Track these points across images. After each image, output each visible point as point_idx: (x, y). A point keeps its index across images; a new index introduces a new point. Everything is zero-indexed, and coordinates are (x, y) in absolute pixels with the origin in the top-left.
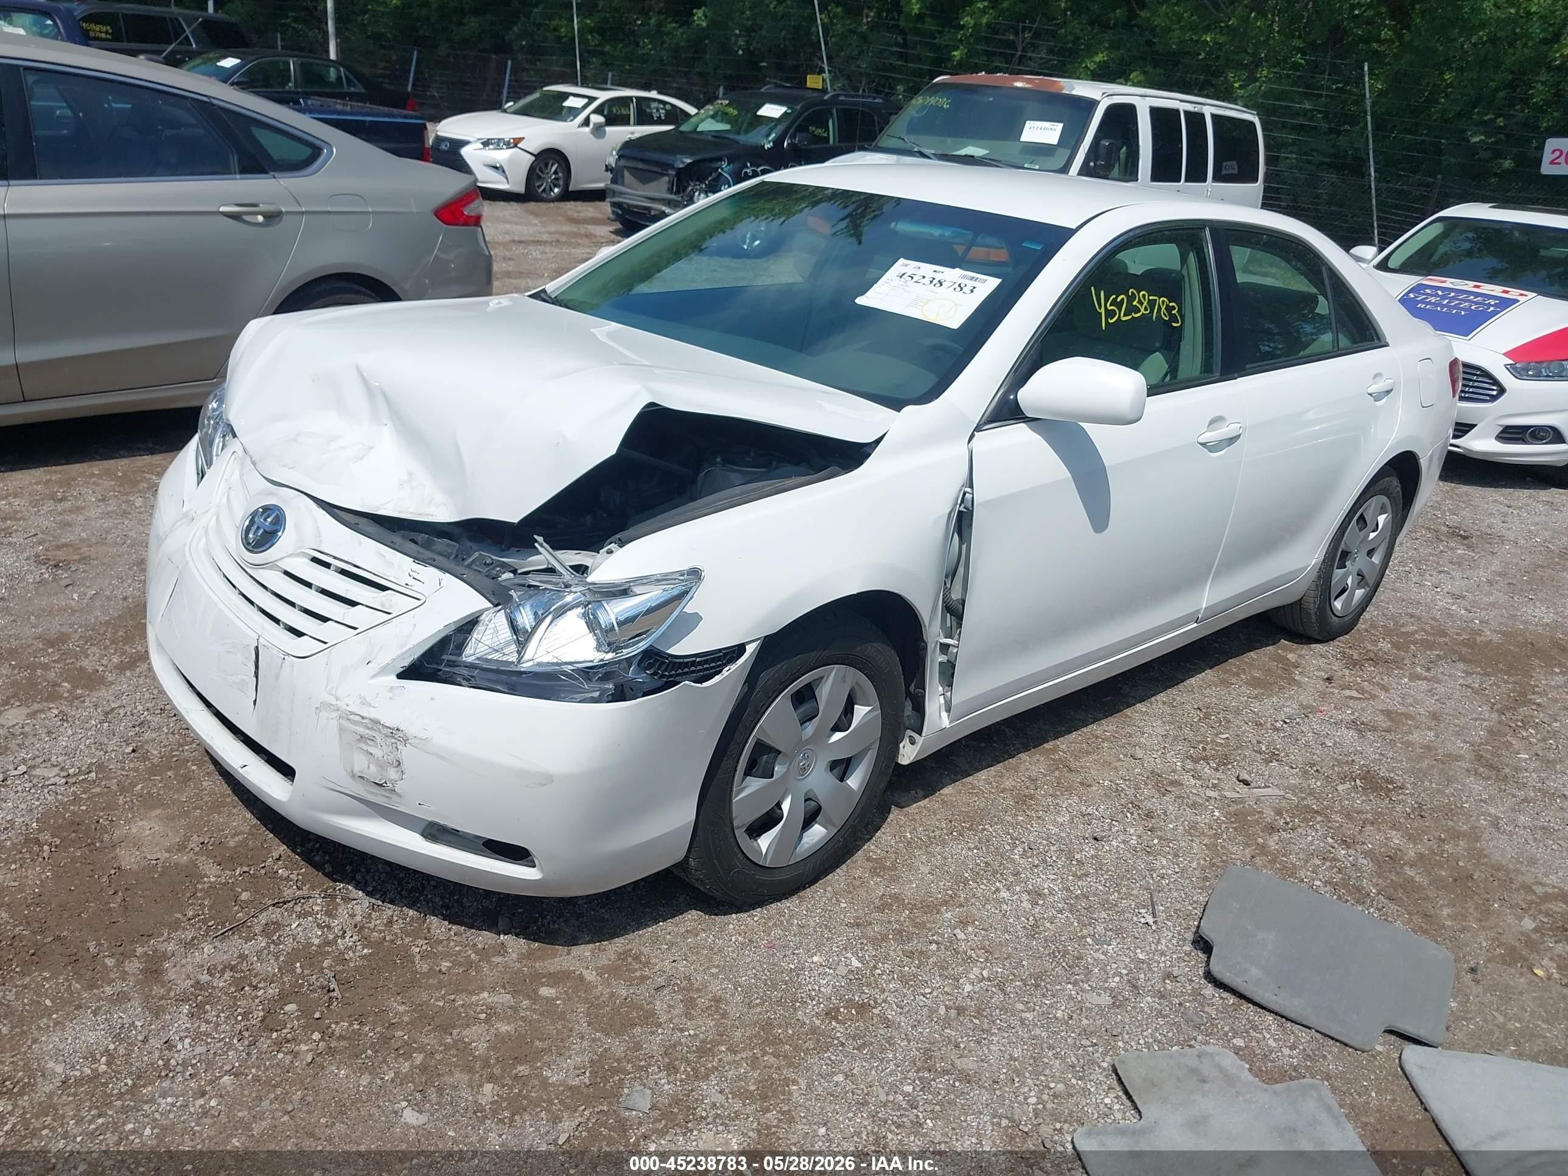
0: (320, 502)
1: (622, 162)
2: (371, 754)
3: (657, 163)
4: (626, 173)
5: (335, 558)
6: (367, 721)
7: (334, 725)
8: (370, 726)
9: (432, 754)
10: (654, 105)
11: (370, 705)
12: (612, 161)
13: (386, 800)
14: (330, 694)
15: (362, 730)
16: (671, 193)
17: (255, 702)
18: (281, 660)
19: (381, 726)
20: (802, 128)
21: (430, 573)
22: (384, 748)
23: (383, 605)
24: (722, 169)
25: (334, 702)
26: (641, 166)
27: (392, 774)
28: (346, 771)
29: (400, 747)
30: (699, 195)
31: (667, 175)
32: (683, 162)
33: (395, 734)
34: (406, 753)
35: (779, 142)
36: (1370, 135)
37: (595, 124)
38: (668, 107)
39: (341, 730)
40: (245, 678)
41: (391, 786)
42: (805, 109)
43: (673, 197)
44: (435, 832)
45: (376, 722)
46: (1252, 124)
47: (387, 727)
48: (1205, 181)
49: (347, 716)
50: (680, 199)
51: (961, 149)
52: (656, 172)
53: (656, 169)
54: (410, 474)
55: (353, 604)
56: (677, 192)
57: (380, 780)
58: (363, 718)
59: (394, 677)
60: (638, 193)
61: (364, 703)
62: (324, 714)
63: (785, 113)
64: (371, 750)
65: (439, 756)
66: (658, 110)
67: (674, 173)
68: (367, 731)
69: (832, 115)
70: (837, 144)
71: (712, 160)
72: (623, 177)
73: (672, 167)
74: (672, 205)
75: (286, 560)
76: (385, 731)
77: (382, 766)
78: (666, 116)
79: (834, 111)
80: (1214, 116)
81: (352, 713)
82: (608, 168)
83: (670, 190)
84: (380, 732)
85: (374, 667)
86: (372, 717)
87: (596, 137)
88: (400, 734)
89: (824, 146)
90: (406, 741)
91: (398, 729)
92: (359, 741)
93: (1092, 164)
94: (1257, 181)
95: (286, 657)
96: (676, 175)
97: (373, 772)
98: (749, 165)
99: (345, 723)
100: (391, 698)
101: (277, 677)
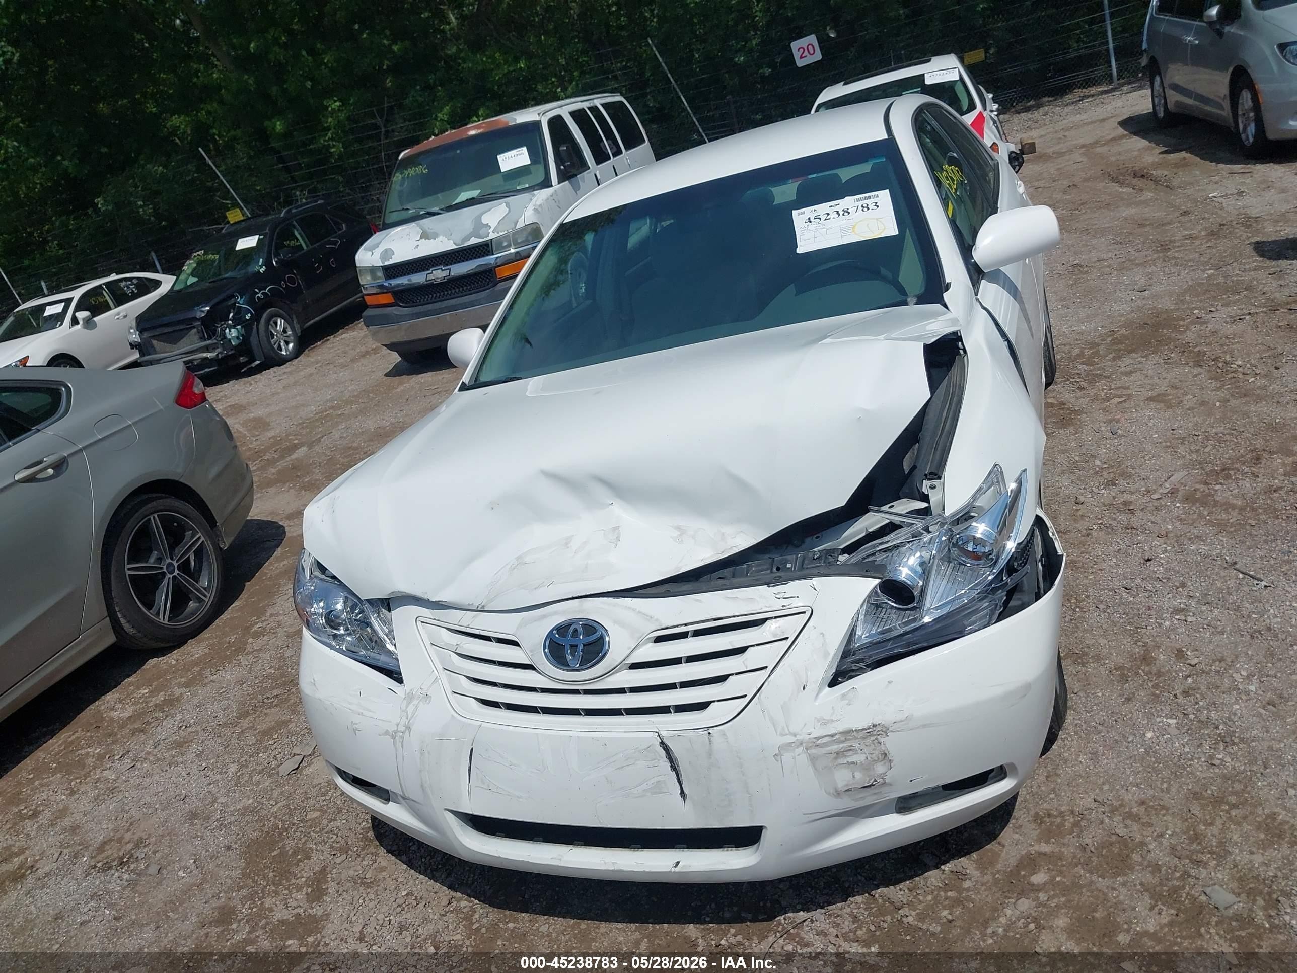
0: (611, 594)
1: (146, 335)
2: (853, 763)
3: (180, 322)
4: (155, 342)
5: (686, 625)
6: (837, 737)
7: (803, 759)
8: (843, 739)
9: (918, 728)
10: (123, 284)
11: (832, 721)
12: (135, 337)
13: (875, 797)
14: (782, 735)
15: (835, 748)
16: (205, 340)
17: (682, 793)
18: (707, 737)
19: (855, 733)
20: (280, 247)
21: (794, 587)
22: (865, 750)
23: (775, 635)
24: (239, 303)
25: (793, 739)
26: (166, 330)
27: (880, 768)
28: (829, 794)
29: (882, 740)
30: (230, 331)
31: (194, 327)
32: (203, 312)
33: (874, 732)
34: (890, 743)
35: (268, 264)
36: (675, 86)
37: (83, 319)
38: (135, 281)
39: (813, 760)
40: (661, 778)
41: (881, 780)
42: (273, 231)
43: (208, 342)
44: (905, 805)
45: (849, 732)
46: (622, 102)
47: (862, 730)
48: (622, 153)
49: (816, 743)
50: (215, 341)
51: (457, 197)
52: (184, 329)
53: (182, 327)
54: (678, 528)
55: (741, 650)
56: (210, 338)
57: (869, 782)
58: (832, 736)
59: (827, 689)
60: (175, 353)
61: (824, 723)
62: (787, 757)
63: (259, 239)
64: (850, 760)
65: (924, 726)
66: (128, 287)
67: (199, 323)
68: (841, 746)
69: (294, 227)
70: (311, 247)
71: (224, 300)
72: (152, 347)
73: (195, 319)
74: (211, 350)
75: (634, 653)
76: (861, 734)
77: (866, 767)
78: (137, 289)
79: (295, 223)
80: (603, 105)
81: (818, 738)
82: (133, 346)
83: (203, 339)
84: (856, 738)
85: (812, 687)
86: (841, 730)
87: (91, 330)
88: (879, 728)
89: (300, 253)
90: (885, 731)
91: (874, 726)
92: (836, 758)
93: (562, 167)
94: (644, 141)
95: (710, 731)
96: (202, 324)
97: (860, 778)
98: (257, 290)
99: (813, 751)
100: (849, 704)
101: (710, 754)
